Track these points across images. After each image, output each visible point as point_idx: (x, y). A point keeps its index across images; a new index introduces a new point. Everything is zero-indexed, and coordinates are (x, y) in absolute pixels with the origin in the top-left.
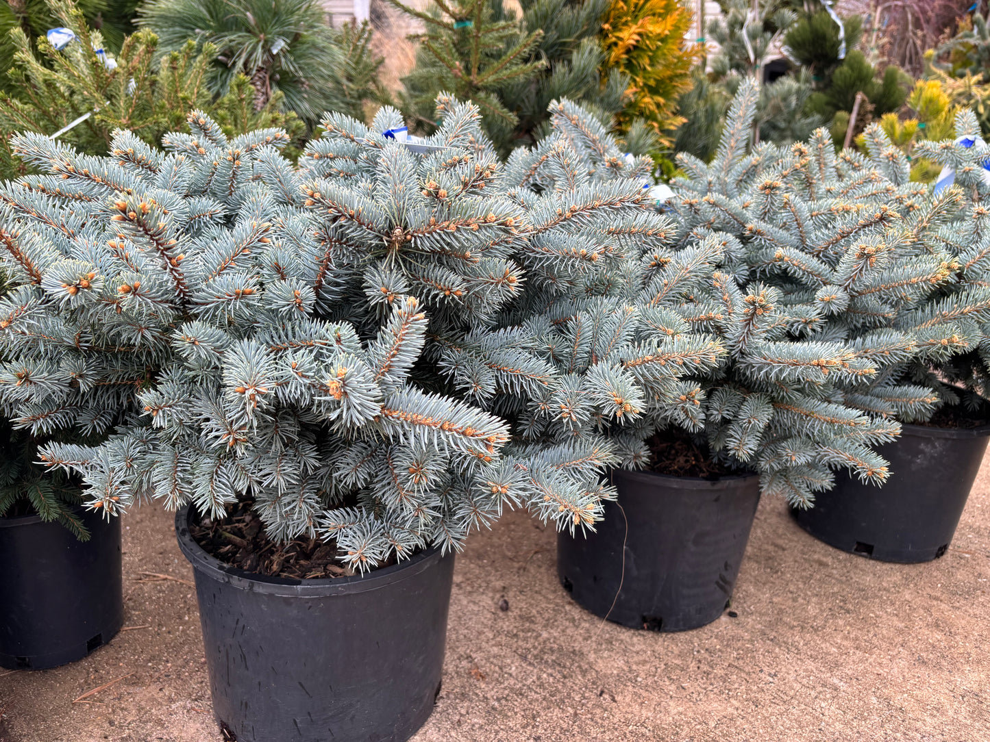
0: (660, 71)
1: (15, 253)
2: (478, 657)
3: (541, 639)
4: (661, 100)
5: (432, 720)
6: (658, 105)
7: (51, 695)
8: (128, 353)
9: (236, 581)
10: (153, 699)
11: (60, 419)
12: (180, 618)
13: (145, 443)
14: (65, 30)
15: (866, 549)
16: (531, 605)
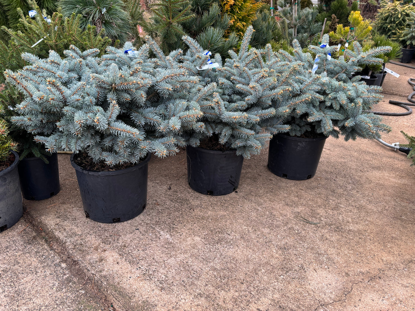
0: (243, 13)
1: (26, 90)
2: (158, 200)
3: (178, 197)
4: (245, 23)
5: (142, 214)
6: (244, 26)
7: (41, 206)
8: (54, 114)
9: (85, 172)
10: (68, 207)
11: (39, 131)
12: (76, 189)
13: (60, 136)
14: (34, 11)
15: (285, 176)
16: (178, 188)
